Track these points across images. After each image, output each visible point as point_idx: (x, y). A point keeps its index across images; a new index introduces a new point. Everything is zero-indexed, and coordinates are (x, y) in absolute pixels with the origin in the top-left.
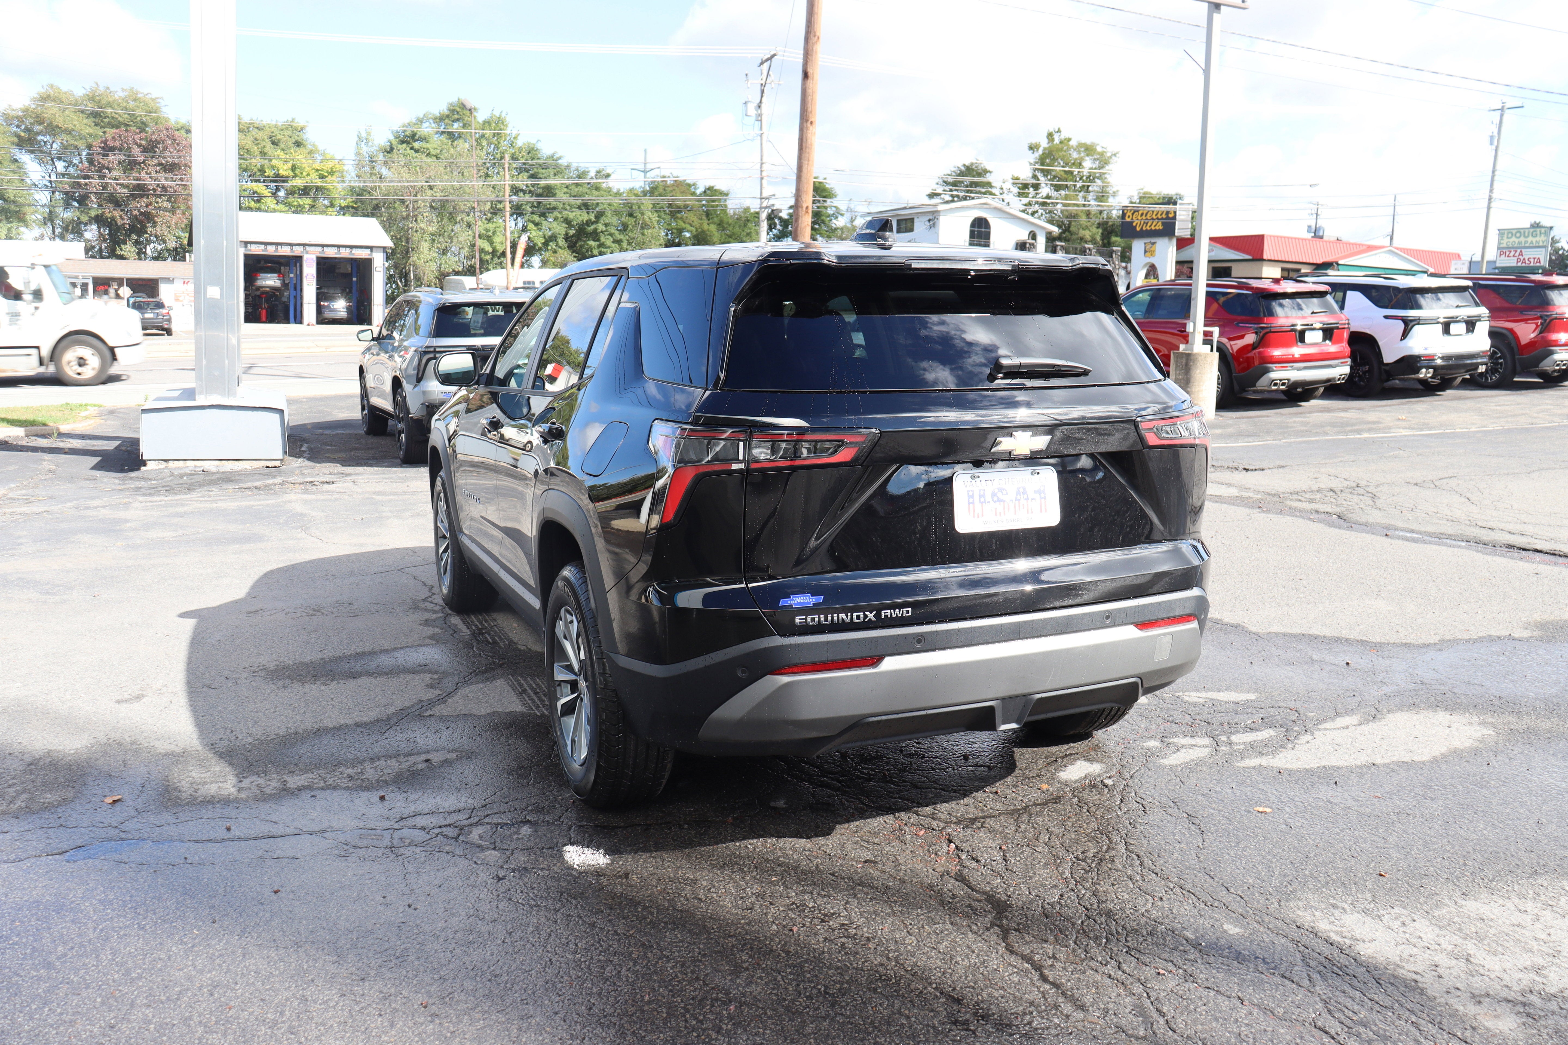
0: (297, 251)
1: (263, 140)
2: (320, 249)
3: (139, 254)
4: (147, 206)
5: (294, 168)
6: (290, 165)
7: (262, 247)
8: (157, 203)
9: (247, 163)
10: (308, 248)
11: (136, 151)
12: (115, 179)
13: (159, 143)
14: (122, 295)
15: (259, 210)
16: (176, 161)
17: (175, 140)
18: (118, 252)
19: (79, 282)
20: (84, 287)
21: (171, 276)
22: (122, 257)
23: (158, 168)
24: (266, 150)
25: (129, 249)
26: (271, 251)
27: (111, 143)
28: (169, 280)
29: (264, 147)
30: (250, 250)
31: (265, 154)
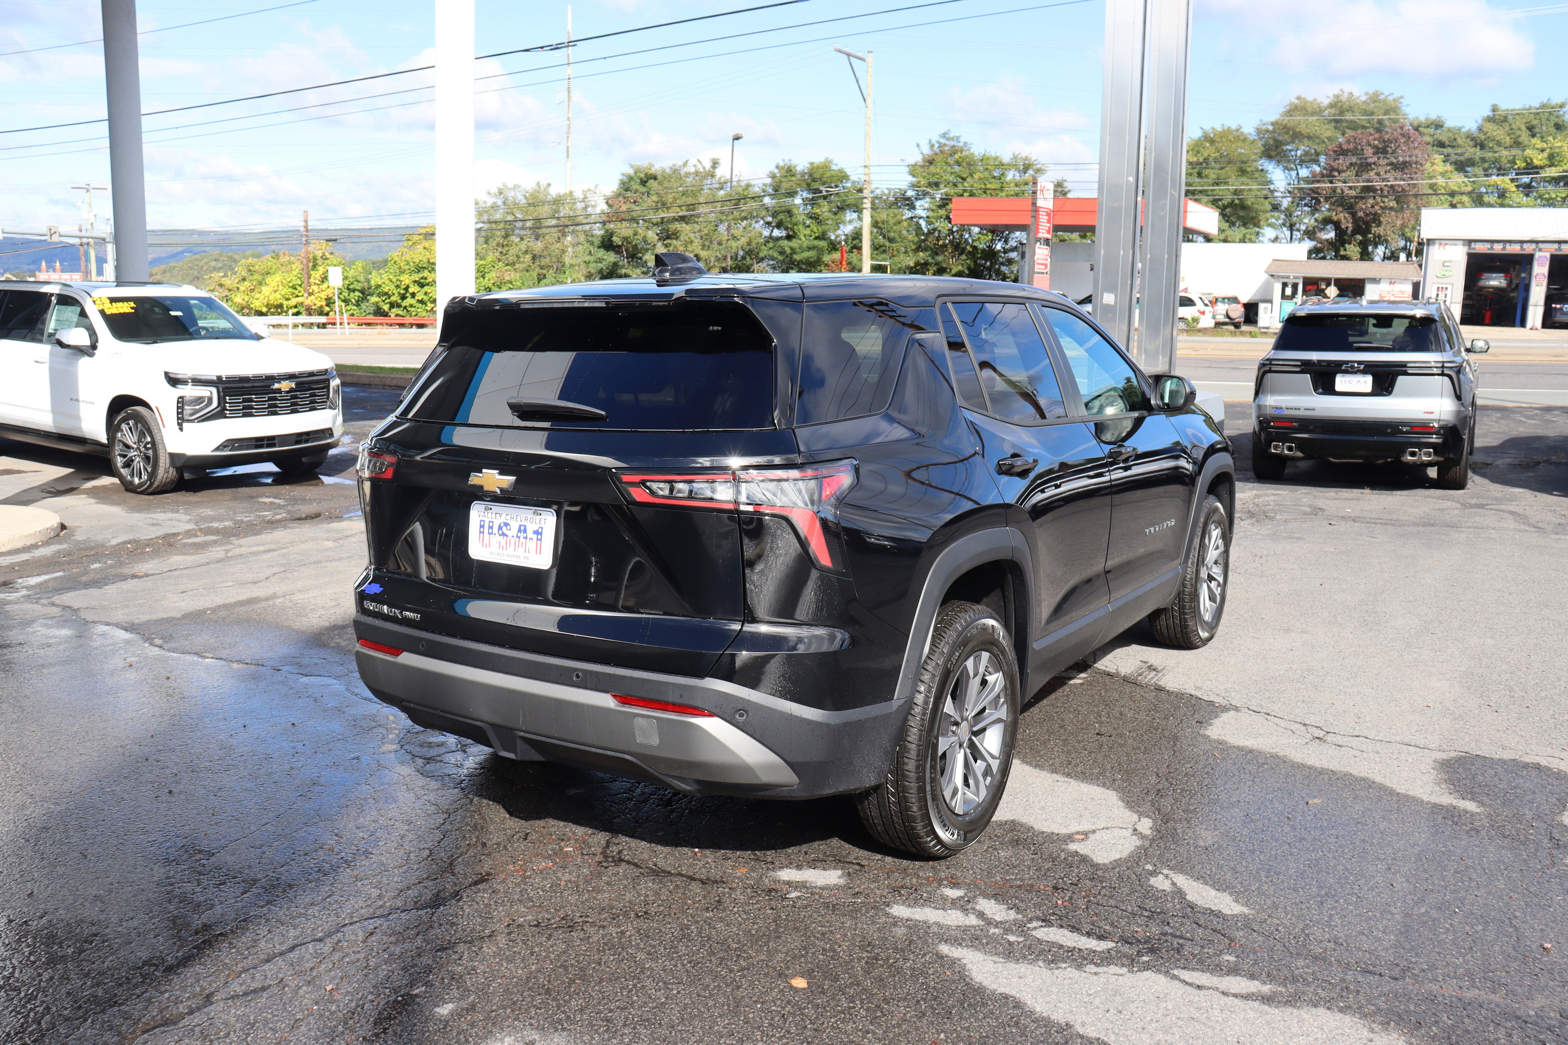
0: (1529, 248)
1: (1519, 129)
2: (1556, 246)
3: (1362, 254)
4: (1373, 207)
5: (1551, 157)
6: (1545, 155)
7: (1488, 245)
8: (1384, 202)
9: (1496, 155)
10: (1541, 245)
11: (1369, 151)
12: (1345, 182)
13: (1392, 143)
14: (1328, 295)
15: (1502, 205)
16: (1408, 159)
17: (1409, 138)
18: (1342, 253)
19: (1290, 281)
20: (1295, 287)
21: (1377, 276)
22: (1345, 258)
23: (1389, 167)
24: (1520, 140)
25: (1353, 249)
26: (1498, 248)
27: (1345, 147)
28: (1375, 281)
29: (1519, 136)
30: (1474, 249)
31: (1520, 143)
